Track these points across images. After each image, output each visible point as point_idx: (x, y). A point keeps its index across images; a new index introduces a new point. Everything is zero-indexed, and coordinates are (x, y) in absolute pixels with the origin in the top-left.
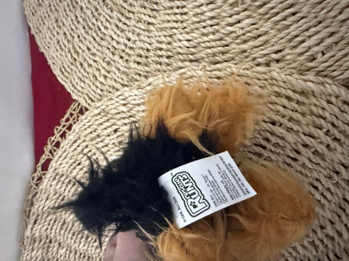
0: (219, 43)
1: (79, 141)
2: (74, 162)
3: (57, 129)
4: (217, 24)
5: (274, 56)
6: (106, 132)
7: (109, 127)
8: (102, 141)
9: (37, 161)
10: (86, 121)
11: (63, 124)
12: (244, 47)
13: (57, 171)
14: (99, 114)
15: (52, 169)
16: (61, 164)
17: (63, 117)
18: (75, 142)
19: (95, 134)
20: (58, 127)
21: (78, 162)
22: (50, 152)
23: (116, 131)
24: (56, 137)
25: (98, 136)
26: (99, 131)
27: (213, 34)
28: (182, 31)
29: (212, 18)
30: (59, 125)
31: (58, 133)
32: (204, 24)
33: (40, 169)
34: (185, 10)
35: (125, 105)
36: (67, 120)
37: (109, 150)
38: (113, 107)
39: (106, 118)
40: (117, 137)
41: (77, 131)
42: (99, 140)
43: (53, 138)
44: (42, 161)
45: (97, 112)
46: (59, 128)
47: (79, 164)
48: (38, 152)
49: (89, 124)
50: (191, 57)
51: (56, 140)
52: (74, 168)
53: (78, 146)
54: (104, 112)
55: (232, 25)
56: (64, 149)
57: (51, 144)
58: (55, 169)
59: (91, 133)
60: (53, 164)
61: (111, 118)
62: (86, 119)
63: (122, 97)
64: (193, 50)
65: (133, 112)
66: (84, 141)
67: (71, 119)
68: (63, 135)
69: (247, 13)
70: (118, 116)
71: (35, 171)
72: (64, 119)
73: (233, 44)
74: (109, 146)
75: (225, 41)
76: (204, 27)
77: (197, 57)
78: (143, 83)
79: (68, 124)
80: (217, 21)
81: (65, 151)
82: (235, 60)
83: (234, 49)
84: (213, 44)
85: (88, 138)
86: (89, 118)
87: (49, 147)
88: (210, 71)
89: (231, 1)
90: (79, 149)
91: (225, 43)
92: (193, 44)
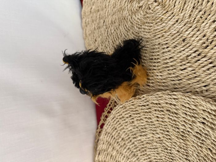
0: (176, 79)
1: (115, 119)
2: (114, 128)
3: (106, 109)
4: (175, 69)
5: (204, 88)
6: (127, 116)
7: (127, 114)
8: (124, 120)
9: (98, 124)
10: (117, 110)
11: (108, 107)
12: (189, 82)
13: (106, 131)
14: (122, 107)
15: (105, 130)
16: (108, 128)
18: (113, 118)
19: (121, 116)
20: (106, 108)
21: (115, 128)
22: (103, 120)
23: (130, 116)
24: (105, 113)
25: (123, 117)
26: (123, 115)
27: (174, 74)
28: (158, 71)
29: (172, 66)
30: (106, 107)
31: (106, 111)
32: (168, 69)
33: (99, 128)
34: (159, 60)
35: (133, 105)
36: (110, 105)
37: (128, 125)
38: (128, 105)
39: (125, 110)
40: (131, 119)
41: (114, 113)
42: (123, 119)
43: (104, 113)
44: (100, 124)
45: (121, 106)
46: (107, 109)
47: (116, 129)
48: (98, 120)
49: (119, 111)
50: (163, 84)
51: (106, 115)
52: (114, 131)
53: (115, 121)
54: (124, 107)
55: (182, 70)
56: (109, 121)
57: (104, 116)
58: (106, 130)
59: (120, 115)
60: (105, 127)
61: (128, 110)
62: (117, 109)
63: (132, 101)
64: (164, 81)
65: (137, 109)
66: (117, 118)
67: (111, 105)
68: (109, 112)
69: (189, 65)
70: (131, 110)
71: (97, 128)
72: (108, 105)
73: (183, 79)
74: (128, 123)
75: (180, 77)
76: (168, 70)
77: (166, 84)
78: (140, 96)
79: (110, 107)
80: (175, 67)
81: (109, 122)
82: (185, 88)
83: (184, 82)
84: (174, 79)
85: (119, 117)
86: (118, 108)
87: (102, 118)
88: (170, 95)
89: (181, 58)
90: (115, 122)
91: (180, 78)
92: (164, 77)
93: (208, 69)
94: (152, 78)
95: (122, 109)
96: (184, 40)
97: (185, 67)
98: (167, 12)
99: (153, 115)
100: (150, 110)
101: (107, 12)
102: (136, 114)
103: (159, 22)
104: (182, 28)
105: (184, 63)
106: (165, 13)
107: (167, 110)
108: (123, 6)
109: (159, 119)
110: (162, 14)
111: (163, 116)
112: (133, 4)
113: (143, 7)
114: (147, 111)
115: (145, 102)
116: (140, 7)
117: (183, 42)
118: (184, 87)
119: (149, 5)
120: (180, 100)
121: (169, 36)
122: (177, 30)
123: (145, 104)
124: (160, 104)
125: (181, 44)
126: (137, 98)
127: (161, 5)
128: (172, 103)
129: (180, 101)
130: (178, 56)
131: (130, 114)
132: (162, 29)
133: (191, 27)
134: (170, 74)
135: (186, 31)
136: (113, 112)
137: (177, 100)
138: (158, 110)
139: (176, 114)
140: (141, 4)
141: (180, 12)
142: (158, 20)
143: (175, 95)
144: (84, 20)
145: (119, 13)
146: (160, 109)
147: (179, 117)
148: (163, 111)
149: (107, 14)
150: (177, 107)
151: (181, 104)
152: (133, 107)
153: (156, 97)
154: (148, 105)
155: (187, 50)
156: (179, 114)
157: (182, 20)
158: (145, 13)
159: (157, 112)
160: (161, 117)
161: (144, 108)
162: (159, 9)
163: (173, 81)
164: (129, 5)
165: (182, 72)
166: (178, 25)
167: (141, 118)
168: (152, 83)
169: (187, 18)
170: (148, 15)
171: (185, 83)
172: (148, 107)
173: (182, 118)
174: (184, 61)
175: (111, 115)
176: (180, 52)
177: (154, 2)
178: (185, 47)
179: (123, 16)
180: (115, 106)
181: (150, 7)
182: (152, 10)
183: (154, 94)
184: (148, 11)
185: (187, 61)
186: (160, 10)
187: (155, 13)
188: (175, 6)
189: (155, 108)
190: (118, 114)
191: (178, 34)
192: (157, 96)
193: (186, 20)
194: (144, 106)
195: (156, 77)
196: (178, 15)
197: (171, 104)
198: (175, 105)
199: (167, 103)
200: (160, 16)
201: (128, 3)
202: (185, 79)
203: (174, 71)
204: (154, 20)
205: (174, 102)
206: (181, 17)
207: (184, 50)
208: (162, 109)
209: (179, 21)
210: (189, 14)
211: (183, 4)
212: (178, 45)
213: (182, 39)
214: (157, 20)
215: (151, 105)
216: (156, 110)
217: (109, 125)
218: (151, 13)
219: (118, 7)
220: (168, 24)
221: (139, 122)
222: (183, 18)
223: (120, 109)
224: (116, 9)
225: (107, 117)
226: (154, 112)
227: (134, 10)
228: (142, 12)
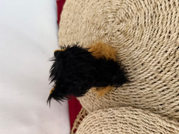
0: (137, 96)
1: (86, 126)
4: (136, 88)
5: (160, 107)
6: (96, 125)
8: (94, 128)
11: (80, 114)
12: (148, 100)
18: (84, 126)
20: (78, 115)
22: (76, 126)
24: (78, 120)
25: (93, 126)
27: (135, 92)
29: (133, 85)
31: (79, 118)
32: (130, 87)
33: (72, 132)
35: (101, 116)
36: (82, 113)
37: (97, 132)
38: (97, 116)
39: (94, 120)
40: (100, 128)
43: (76, 120)
44: (73, 129)
45: (91, 116)
48: (72, 126)
50: (126, 100)
54: (94, 117)
55: (141, 89)
57: (76, 122)
60: (77, 132)
61: (97, 120)
64: (127, 97)
65: (105, 120)
68: (81, 119)
69: (147, 85)
70: (99, 120)
72: (80, 112)
74: (97, 130)
75: (140, 95)
76: (130, 88)
77: (129, 100)
78: (107, 109)
79: (82, 115)
80: (135, 86)
81: (81, 129)
83: (144, 99)
84: (135, 96)
85: (89, 125)
86: (89, 117)
87: (75, 124)
88: (132, 111)
89: (141, 79)
90: (86, 129)
91: (140, 96)
92: (127, 94)
93: (163, 91)
94: (117, 94)
95: (92, 119)
96: (142, 64)
97: (144, 87)
98: (128, 40)
99: (118, 126)
100: (115, 122)
101: (79, 35)
102: (104, 124)
103: (121, 48)
104: (140, 54)
105: (143, 83)
106: (126, 41)
107: (130, 123)
108: (92, 32)
109: (123, 130)
110: (124, 41)
111: (126, 128)
112: (100, 31)
113: (109, 35)
114: (113, 122)
115: (112, 115)
116: (106, 34)
117: (141, 66)
118: (143, 104)
119: (113, 33)
120: (141, 116)
121: (130, 60)
122: (137, 55)
124: (124, 117)
125: (140, 67)
126: (105, 110)
127: (123, 34)
129: (140, 117)
130: (138, 77)
131: (98, 124)
132: (124, 53)
133: (148, 54)
134: (132, 92)
135: (144, 57)
136: (84, 120)
137: (138, 116)
139: (138, 127)
140: (106, 32)
141: (139, 41)
142: (121, 46)
143: (136, 111)
144: (60, 40)
145: (89, 37)
146: (124, 122)
147: (140, 130)
148: (126, 124)
149: (79, 37)
150: (138, 122)
151: (141, 120)
152: (101, 118)
153: (120, 112)
154: (114, 117)
155: (145, 73)
156: (140, 127)
157: (141, 48)
158: (110, 40)
159: (122, 125)
160: (125, 128)
161: (110, 119)
162: (122, 37)
163: (135, 98)
164: (97, 32)
165: (141, 91)
166: (137, 52)
167: (108, 128)
168: (117, 98)
169: (144, 46)
170: (112, 41)
171: (144, 100)
172: (114, 119)
173: (143, 131)
175: (82, 123)
176: (140, 74)
177: (117, 32)
178: (144, 70)
179: (92, 40)
180: (86, 114)
182: (116, 38)
183: (118, 109)
184: (112, 38)
185: (146, 82)
186: (122, 38)
187: (118, 40)
188: (134, 36)
189: (120, 121)
190: (89, 123)
191: (138, 59)
192: (121, 111)
193: (144, 48)
195: (120, 93)
196: (137, 44)
197: (133, 119)
198: (136, 120)
199: (129, 117)
200: (122, 43)
201: (96, 30)
202: (144, 97)
204: (117, 46)
205: (135, 117)
206: (140, 45)
207: (142, 73)
208: (126, 122)
209: (138, 49)
210: (146, 44)
211: (141, 35)
212: (137, 68)
213: (140, 64)
214: (120, 46)
215: (116, 118)
216: (120, 122)
217: (80, 131)
218: (114, 40)
219: (88, 32)
220: (129, 50)
221: (106, 131)
222: (141, 46)
223: (90, 119)
224: (86, 34)
225: (79, 123)
226: (119, 124)
227: (101, 36)
228: (107, 38)
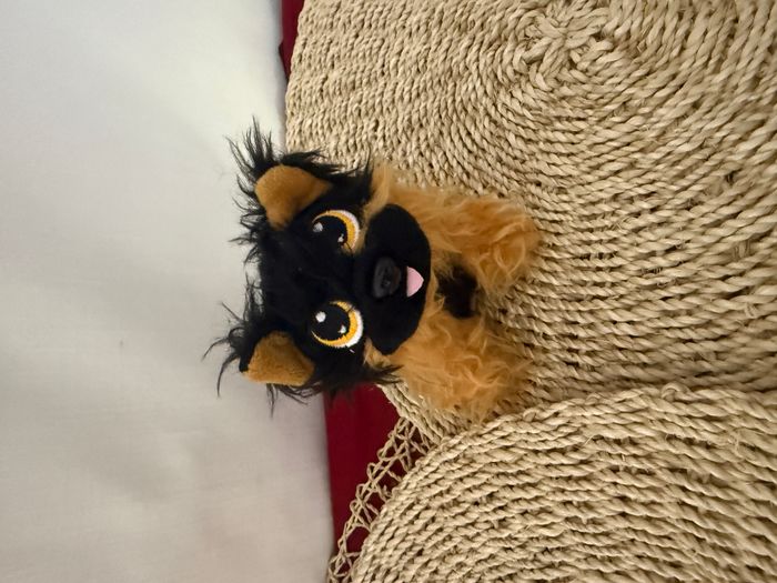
0: (704, 333)
1: (418, 508)
2: (410, 548)
3: (372, 468)
4: (695, 293)
6: (477, 495)
7: (478, 488)
8: (463, 514)
9: (338, 532)
10: (430, 469)
11: (382, 460)
12: (769, 346)
13: (376, 561)
14: (456, 460)
15: (369, 558)
16: (384, 549)
17: (383, 446)
18: (410, 507)
19: (448, 498)
20: (373, 464)
21: (417, 549)
22: (362, 514)
23: (491, 496)
24: (371, 486)
25: (456, 502)
26: (457, 492)
27: (689, 313)
28: (617, 304)
29: (678, 282)
30: (376, 461)
32: (664, 294)
33: (344, 547)
34: (617, 261)
35: (506, 448)
36: (391, 453)
37: (478, 534)
38: (482, 450)
39: (468, 470)
40: (494, 511)
41: (413, 486)
42: (458, 510)
43: (365, 487)
44: (347, 533)
45: (450, 456)
46: (377, 467)
47: (420, 553)
48: (340, 514)
49: (438, 476)
50: (644, 358)
51: (371, 491)
52: (412, 561)
53: (417, 517)
54: (464, 456)
55: (730, 296)
56: (388, 519)
57: (363, 499)
58: (374, 558)
59: (441, 494)
60: (369, 545)
61: (481, 471)
62: (428, 465)
63: (500, 434)
64: (646, 344)
65: (525, 466)
66: (427, 508)
67: (398, 451)
68: (388, 483)
69: (761, 273)
70: (495, 470)
71: (336, 551)
73: (738, 334)
74: (478, 525)
75: (719, 326)
76: (665, 299)
77: (657, 357)
78: (543, 410)
79: (392, 460)
80: (693, 286)
81: (390, 523)
82: (750, 370)
83: (744, 345)
84: (692, 335)
85: (436, 503)
86: (436, 464)
87: (358, 504)
88: (686, 403)
89: (722, 247)
90: (419, 524)
91: (719, 332)
92: (644, 329)
94: (591, 333)
95: (456, 466)
96: (730, 178)
97: (742, 283)
98: (648, 74)
99: (602, 491)
100: (587, 469)
101: (390, 87)
102: (523, 487)
103: (612, 113)
104: (719, 128)
105: (738, 266)
106: (641, 78)
107: (673, 470)
108: (458, 64)
109: (634, 509)
110: (630, 81)
111: (652, 497)
112: (503, 51)
113: (547, 61)
114: (576, 473)
115: (567, 437)
116: (530, 63)
117: (725, 185)
118: (743, 368)
119: (569, 51)
120: (738, 423)
121: (660, 167)
122: (699, 139)
123: (565, 443)
124: (633, 443)
125: (721, 192)
126: (529, 419)
127: (622, 50)
128: (698, 438)
129: (735, 430)
130: (706, 240)
131: (489, 490)
132: (627, 139)
133: (762, 123)
134: (674, 315)
135: (741, 140)
136: (411, 480)
137: (721, 426)
138: (628, 470)
139: (722, 486)
140: (536, 50)
141: (709, 70)
142: (610, 107)
143: (710, 402)
144: (294, 123)
145: (438, 89)
146: (634, 464)
147: (736, 502)
148: (650, 474)
149: (387, 96)
150: (725, 457)
151: (743, 444)
152: (508, 458)
153: (619, 414)
154: (576, 449)
155: (751, 214)
156: (733, 485)
157: (720, 101)
158: (553, 83)
159: (627, 480)
160: (643, 499)
161: (558, 459)
162: (616, 65)
163: (689, 344)
164: (485, 59)
165: (728, 305)
166: (701, 119)
167: (546, 504)
168: (591, 354)
169: (739, 90)
170: (565, 90)
171: (743, 350)
172: (578, 457)
173: (752, 507)
174: (738, 259)
175: (399, 494)
176: (718, 224)
177: (593, 40)
178: (741, 203)
179: (458, 99)
181: (576, 58)
182: (585, 71)
183: (606, 401)
184: (566, 75)
185: (754, 260)
186: (620, 67)
187: (598, 79)
188: (683, 49)
189: (615, 462)
190: (436, 490)
191: (706, 152)
192: (622, 409)
193: (739, 100)
194: (562, 452)
195: (605, 330)
196: (699, 82)
197: (690, 442)
198: (709, 447)
199: (671, 438)
200: (620, 88)
201: (479, 50)
202: (747, 334)
203: (694, 300)
204: (591, 108)
205: (706, 433)
206: (716, 89)
207: (734, 216)
208: (647, 465)
209: (705, 105)
210: (749, 76)
211: (722, 37)
212: (703, 197)
213: (721, 173)
214: (606, 104)
215: (591, 448)
216: (615, 470)
217: (387, 537)
218: (577, 82)
219: (438, 66)
220: (653, 119)
221: (533, 522)
222: (723, 92)
223: (443, 469)
224: (428, 75)
225: (377, 502)
226: (610, 478)
227: (504, 73)
228: (539, 80)
